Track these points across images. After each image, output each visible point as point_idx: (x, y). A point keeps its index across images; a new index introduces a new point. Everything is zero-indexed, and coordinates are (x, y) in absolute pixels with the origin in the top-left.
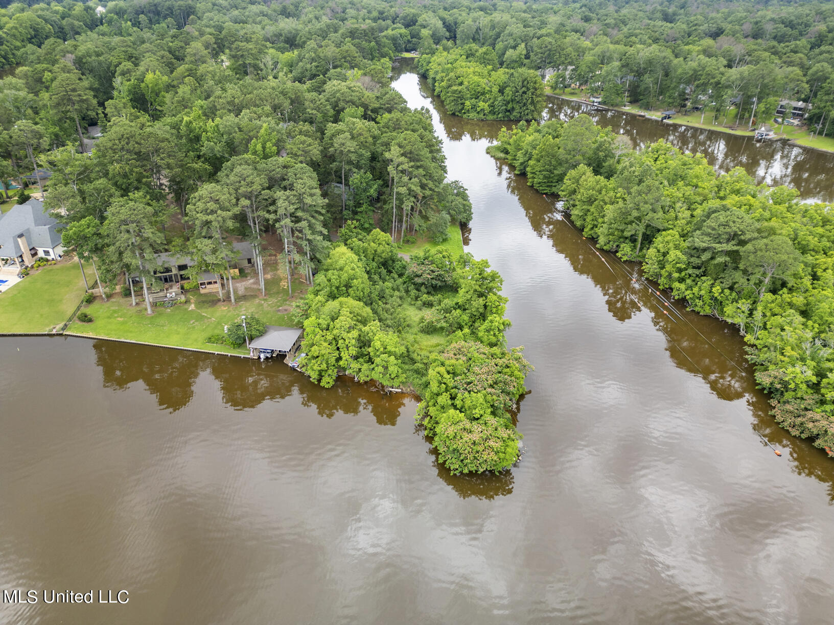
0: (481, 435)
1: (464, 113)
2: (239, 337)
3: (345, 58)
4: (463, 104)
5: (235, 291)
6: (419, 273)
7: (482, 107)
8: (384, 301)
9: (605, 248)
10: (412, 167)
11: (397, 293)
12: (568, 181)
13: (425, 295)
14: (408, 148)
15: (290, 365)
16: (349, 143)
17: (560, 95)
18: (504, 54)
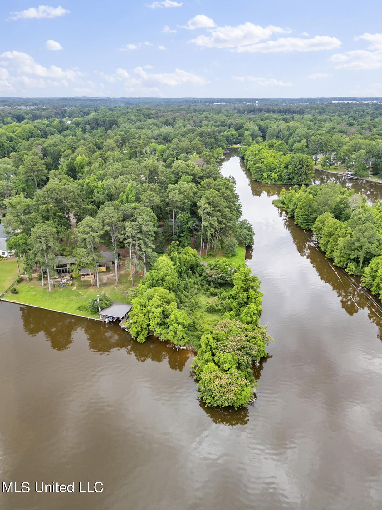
0: (226, 381)
1: (263, 180)
2: (94, 308)
3: (194, 148)
4: (262, 174)
5: (100, 280)
6: (210, 274)
7: (273, 177)
8: (187, 291)
9: (338, 265)
10: (213, 210)
11: (196, 286)
12: (318, 222)
13: (212, 289)
14: (211, 199)
15: (122, 327)
16: (177, 196)
17: (326, 170)
18: (293, 145)
